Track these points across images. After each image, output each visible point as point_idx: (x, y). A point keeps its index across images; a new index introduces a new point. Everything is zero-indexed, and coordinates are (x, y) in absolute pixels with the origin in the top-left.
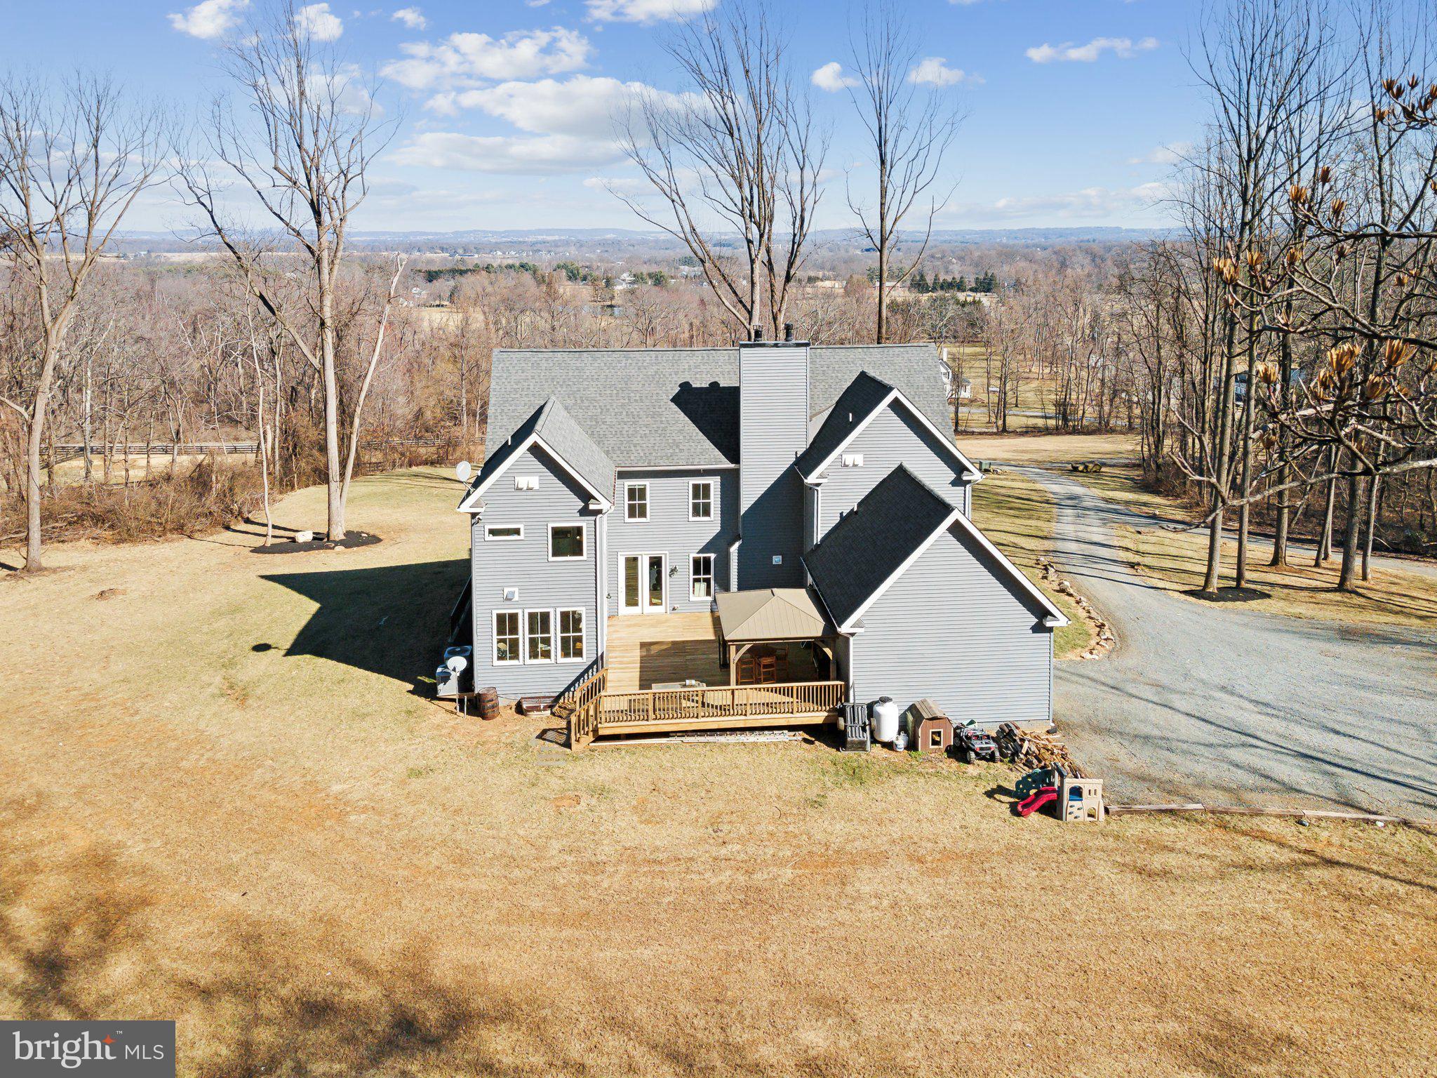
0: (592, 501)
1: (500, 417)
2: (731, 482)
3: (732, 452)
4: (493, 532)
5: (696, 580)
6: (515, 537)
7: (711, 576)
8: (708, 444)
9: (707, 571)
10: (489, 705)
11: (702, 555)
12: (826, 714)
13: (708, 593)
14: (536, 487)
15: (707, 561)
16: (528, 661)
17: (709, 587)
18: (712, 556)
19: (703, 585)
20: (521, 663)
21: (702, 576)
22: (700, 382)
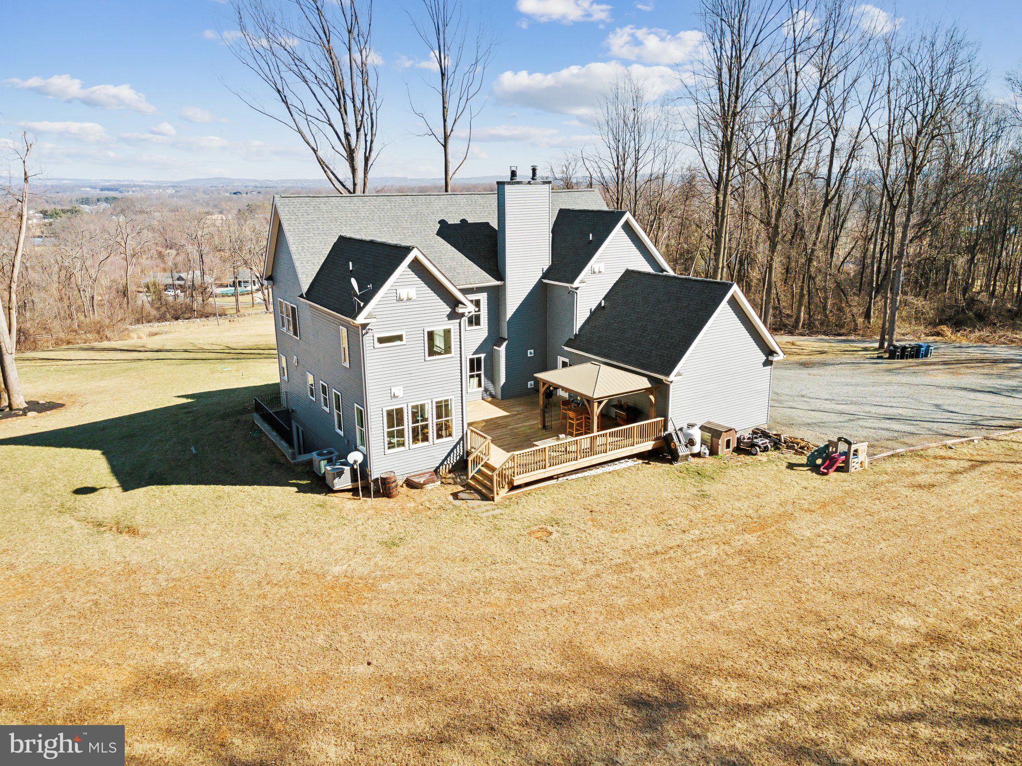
0: (460, 305)
1: (303, 254)
2: (497, 296)
3: (497, 271)
4: (381, 340)
5: (472, 376)
6: (398, 343)
7: (482, 372)
8: (475, 268)
9: (479, 369)
10: (394, 485)
11: (475, 356)
12: (654, 442)
13: (480, 385)
14: (414, 297)
15: (479, 360)
16: (413, 446)
17: (480, 381)
18: (483, 356)
19: (476, 380)
20: (407, 448)
21: (476, 373)
22: (454, 220)
